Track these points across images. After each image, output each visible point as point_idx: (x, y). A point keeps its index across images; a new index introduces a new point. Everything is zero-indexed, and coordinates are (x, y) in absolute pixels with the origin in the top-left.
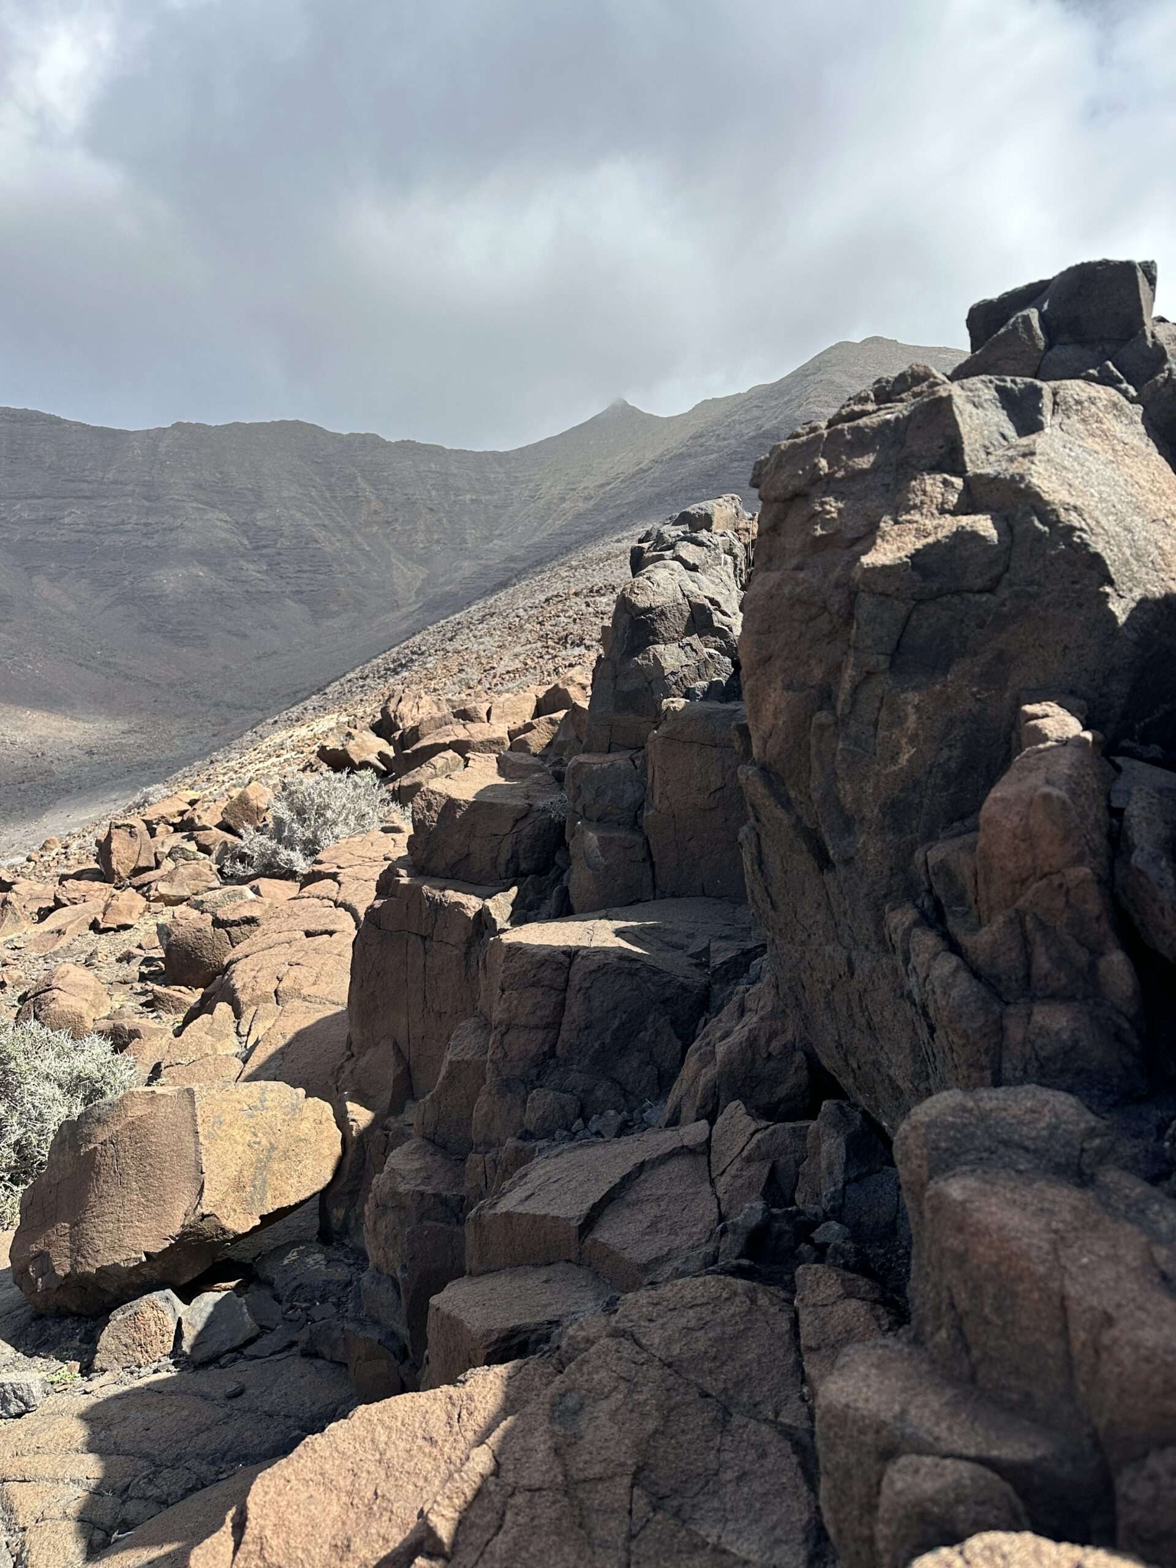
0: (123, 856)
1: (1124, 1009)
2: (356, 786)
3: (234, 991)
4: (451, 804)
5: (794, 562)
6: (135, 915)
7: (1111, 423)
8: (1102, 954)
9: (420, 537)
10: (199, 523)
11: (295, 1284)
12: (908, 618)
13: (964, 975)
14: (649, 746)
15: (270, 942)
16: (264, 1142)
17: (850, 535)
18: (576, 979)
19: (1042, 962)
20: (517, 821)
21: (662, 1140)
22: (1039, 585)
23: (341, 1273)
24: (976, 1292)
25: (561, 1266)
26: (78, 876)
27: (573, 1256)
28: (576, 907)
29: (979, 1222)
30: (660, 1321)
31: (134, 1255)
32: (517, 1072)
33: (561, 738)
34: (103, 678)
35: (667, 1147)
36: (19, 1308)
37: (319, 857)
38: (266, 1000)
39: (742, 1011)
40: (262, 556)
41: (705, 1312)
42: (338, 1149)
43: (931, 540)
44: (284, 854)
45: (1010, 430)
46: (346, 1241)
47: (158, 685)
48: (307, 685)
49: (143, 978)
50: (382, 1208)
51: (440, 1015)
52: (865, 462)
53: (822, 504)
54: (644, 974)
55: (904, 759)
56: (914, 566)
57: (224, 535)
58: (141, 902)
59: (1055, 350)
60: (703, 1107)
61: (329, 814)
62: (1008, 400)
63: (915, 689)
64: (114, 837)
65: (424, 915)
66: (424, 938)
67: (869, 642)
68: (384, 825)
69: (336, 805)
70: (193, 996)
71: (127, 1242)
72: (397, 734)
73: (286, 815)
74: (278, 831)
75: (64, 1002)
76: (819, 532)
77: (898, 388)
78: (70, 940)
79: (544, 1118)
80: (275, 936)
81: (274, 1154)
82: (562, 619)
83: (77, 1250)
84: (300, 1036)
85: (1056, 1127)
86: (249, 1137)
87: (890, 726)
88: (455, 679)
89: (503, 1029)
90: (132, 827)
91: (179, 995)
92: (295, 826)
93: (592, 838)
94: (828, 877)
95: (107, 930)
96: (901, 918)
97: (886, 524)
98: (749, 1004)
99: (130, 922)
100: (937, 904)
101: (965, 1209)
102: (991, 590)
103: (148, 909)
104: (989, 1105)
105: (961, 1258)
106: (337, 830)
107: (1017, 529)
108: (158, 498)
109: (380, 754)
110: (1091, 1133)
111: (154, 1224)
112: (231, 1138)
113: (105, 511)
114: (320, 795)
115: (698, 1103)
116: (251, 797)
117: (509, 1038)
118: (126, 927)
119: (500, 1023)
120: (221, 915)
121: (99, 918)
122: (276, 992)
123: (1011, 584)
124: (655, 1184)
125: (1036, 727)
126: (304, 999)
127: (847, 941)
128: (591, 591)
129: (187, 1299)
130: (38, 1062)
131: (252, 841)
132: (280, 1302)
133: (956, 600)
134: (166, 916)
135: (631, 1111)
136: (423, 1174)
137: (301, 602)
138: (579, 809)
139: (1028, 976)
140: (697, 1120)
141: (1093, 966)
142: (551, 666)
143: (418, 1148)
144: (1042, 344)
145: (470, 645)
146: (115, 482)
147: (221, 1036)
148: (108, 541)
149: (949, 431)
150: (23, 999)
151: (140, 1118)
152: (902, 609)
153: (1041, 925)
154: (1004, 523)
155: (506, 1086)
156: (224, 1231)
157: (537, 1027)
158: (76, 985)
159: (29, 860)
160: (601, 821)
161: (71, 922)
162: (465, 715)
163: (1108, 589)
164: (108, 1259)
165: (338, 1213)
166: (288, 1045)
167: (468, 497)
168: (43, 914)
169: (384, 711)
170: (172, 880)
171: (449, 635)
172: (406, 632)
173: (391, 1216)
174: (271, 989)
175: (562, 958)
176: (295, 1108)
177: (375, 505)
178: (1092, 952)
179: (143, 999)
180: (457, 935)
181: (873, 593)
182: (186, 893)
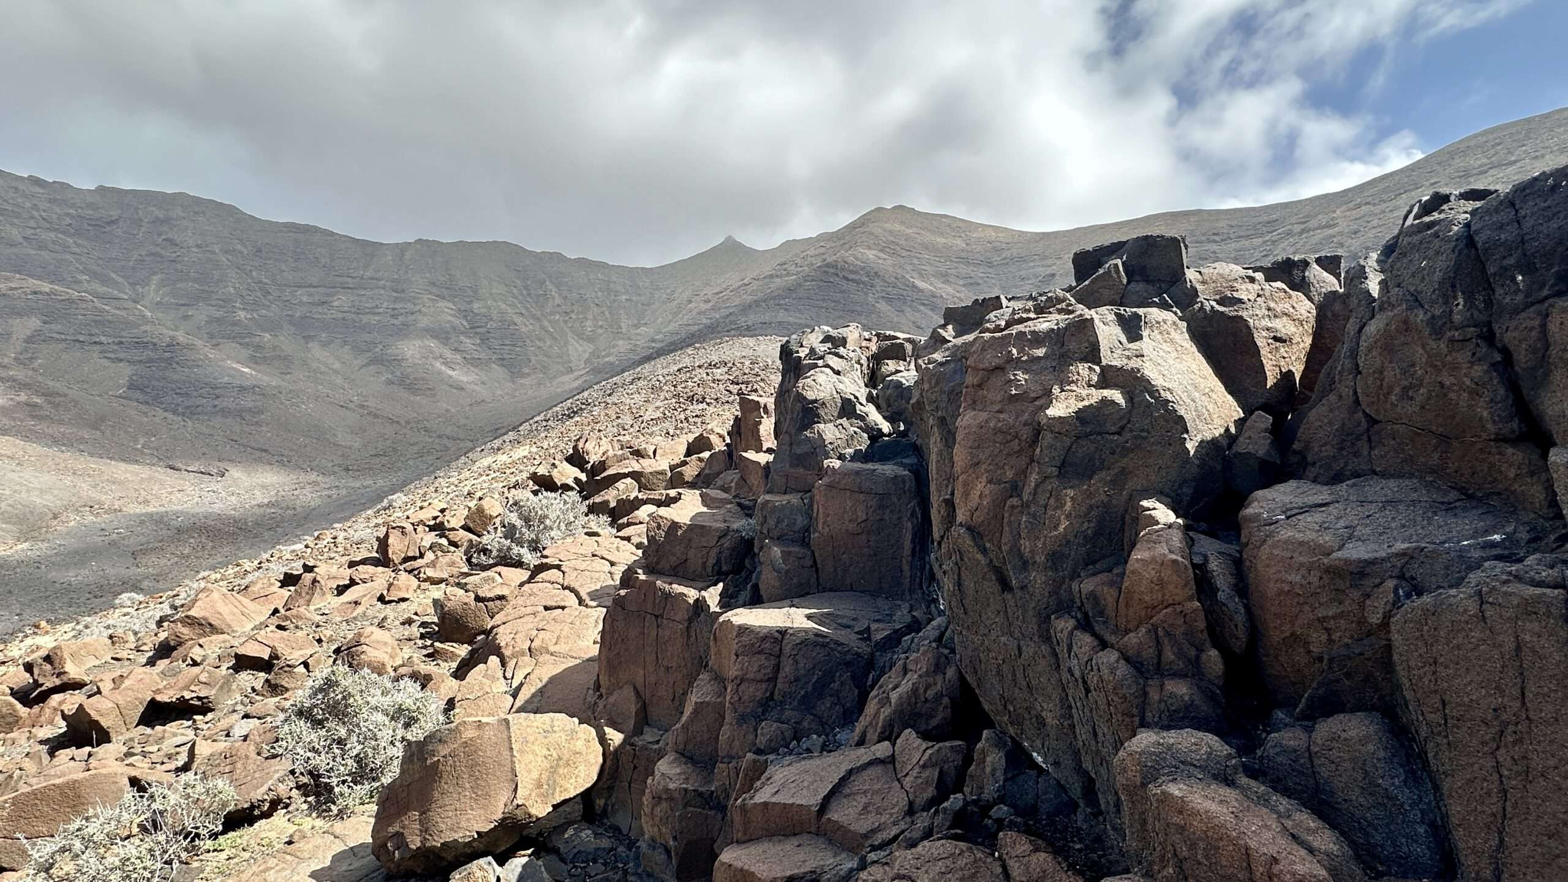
0: (397, 547)
1: (1216, 681)
2: (565, 502)
3: (500, 648)
4: (674, 525)
5: (997, 407)
6: (411, 591)
7: (1174, 335)
8: (1202, 651)
9: (589, 323)
10: (432, 309)
11: (576, 851)
12: (1071, 447)
13: (1122, 662)
14: (815, 491)
15: (520, 613)
16: (555, 755)
17: (1033, 395)
18: (787, 649)
19: (1169, 655)
20: (720, 538)
21: (863, 755)
22: (1148, 432)
23: (605, 843)
24: (1193, 846)
25: (805, 836)
26: (363, 562)
27: (813, 829)
28: (765, 598)
29: (1193, 808)
30: (924, 869)
31: (468, 833)
32: (749, 710)
33: (707, 471)
34: (358, 416)
35: (865, 759)
36: (373, 872)
37: (545, 553)
38: (523, 654)
39: (905, 671)
40: (476, 333)
41: (948, 862)
42: (600, 760)
43: (1086, 403)
44: (516, 550)
45: (1124, 339)
46: (605, 821)
47: (398, 422)
48: (505, 424)
49: (422, 636)
50: (657, 799)
51: (668, 669)
52: (1040, 352)
53: (1015, 375)
54: (832, 646)
55: (1061, 528)
56: (1078, 418)
57: (450, 318)
58: (415, 582)
59: (1133, 285)
60: (882, 733)
61: (548, 522)
62: (1121, 320)
63: (1071, 487)
64: (391, 536)
65: (657, 601)
66: (657, 617)
67: (1047, 459)
68: (586, 530)
69: (552, 516)
70: (463, 650)
71: (463, 824)
72: (589, 466)
73: (519, 523)
74: (510, 532)
75: (371, 654)
76: (1014, 392)
77: (1048, 305)
78: (364, 609)
79: (771, 741)
80: (523, 609)
81: (561, 763)
82: (690, 383)
83: (425, 830)
84: (552, 680)
85: (1211, 754)
86: (545, 752)
87: (1056, 508)
88: (615, 424)
89: (738, 682)
90: (403, 528)
91: (452, 649)
92: (524, 530)
93: (776, 551)
94: (1008, 596)
95: (390, 602)
96: (1063, 625)
97: (1056, 390)
98: (910, 667)
99: (407, 596)
100: (1086, 615)
101: (1183, 801)
102: (1119, 433)
103: (419, 586)
104: (1172, 741)
105: (1182, 829)
106: (552, 534)
107: (1136, 400)
108: (403, 291)
109: (576, 479)
110: (1229, 757)
111: (482, 811)
112: (534, 753)
113: (364, 299)
114: (541, 509)
115: (879, 730)
116: (486, 507)
117: (742, 687)
118: (404, 600)
119: (736, 678)
120: (481, 594)
121: (385, 593)
122: (530, 649)
123: (1131, 431)
124: (861, 782)
125: (1150, 515)
126: (552, 654)
127: (1017, 634)
129: (501, 864)
130: (369, 699)
131: (493, 539)
132: (566, 864)
133: (1099, 438)
134: (437, 592)
135: (827, 735)
136: (683, 777)
137: (503, 365)
138: (765, 531)
139: (1159, 663)
140: (879, 742)
141: (1198, 657)
142: (682, 416)
143: (675, 759)
144: (1125, 281)
145: (623, 400)
146: (372, 279)
147: (493, 679)
148: (365, 319)
149: (1091, 339)
150: (337, 651)
151: (471, 739)
152: (1067, 442)
153: (1168, 634)
154: (1130, 397)
155: (742, 719)
156: (530, 816)
157: (761, 681)
158: (378, 642)
159: (307, 546)
160: (780, 539)
161: (365, 596)
162: (638, 454)
163: (1186, 436)
164: (449, 837)
165: (600, 802)
166: (545, 686)
167: (624, 297)
168: (341, 590)
169: (575, 448)
170: (434, 566)
171: (608, 392)
172: (577, 388)
173: (664, 804)
174: (526, 646)
175: (777, 635)
176: (573, 731)
177: (558, 301)
178: (1197, 649)
179: (425, 652)
180: (682, 615)
181: (1052, 431)
182: (445, 576)
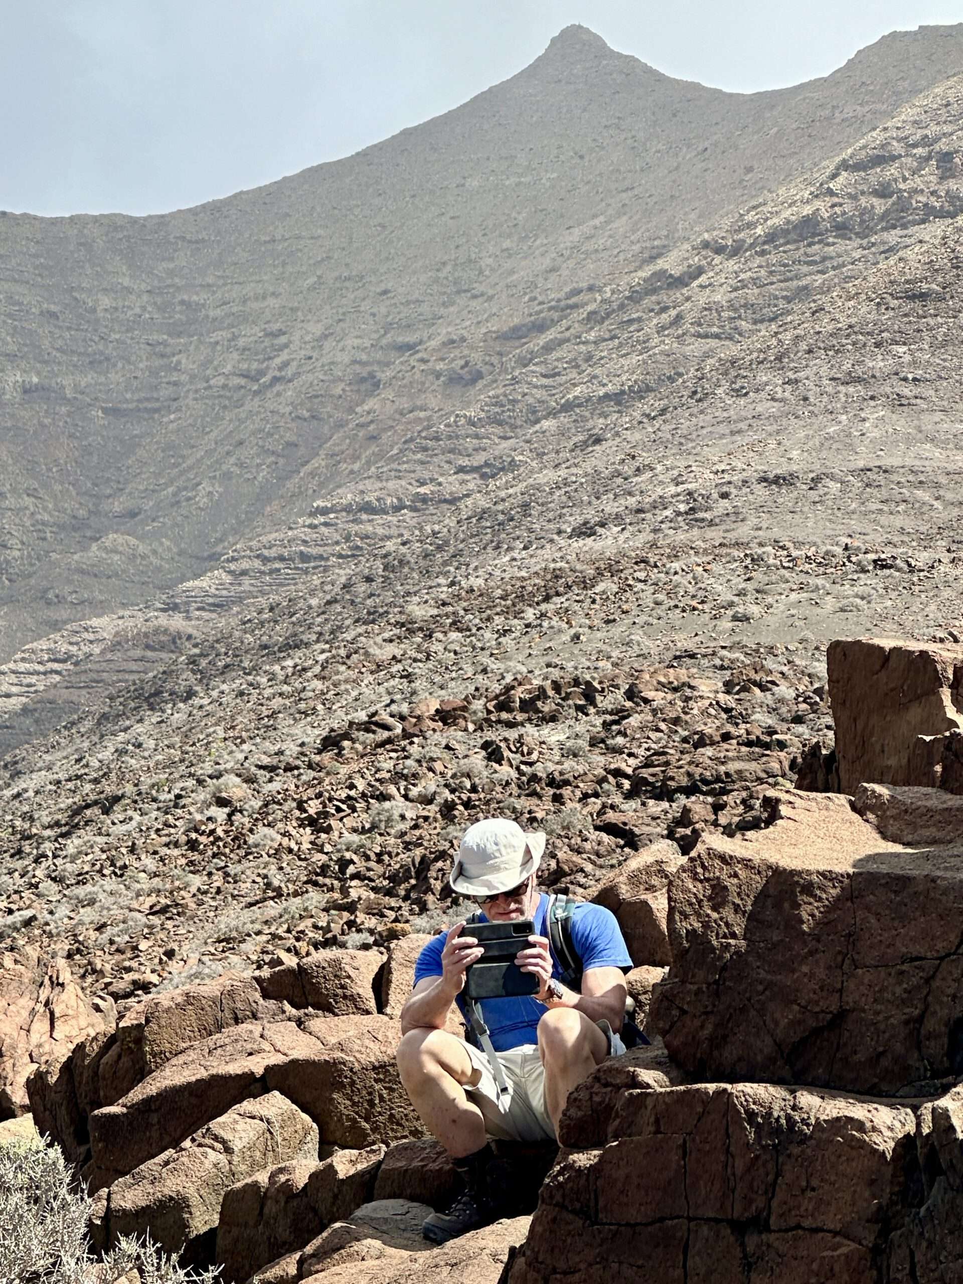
66: (740, 1228)
128: (503, 706)
162: (300, 992)
